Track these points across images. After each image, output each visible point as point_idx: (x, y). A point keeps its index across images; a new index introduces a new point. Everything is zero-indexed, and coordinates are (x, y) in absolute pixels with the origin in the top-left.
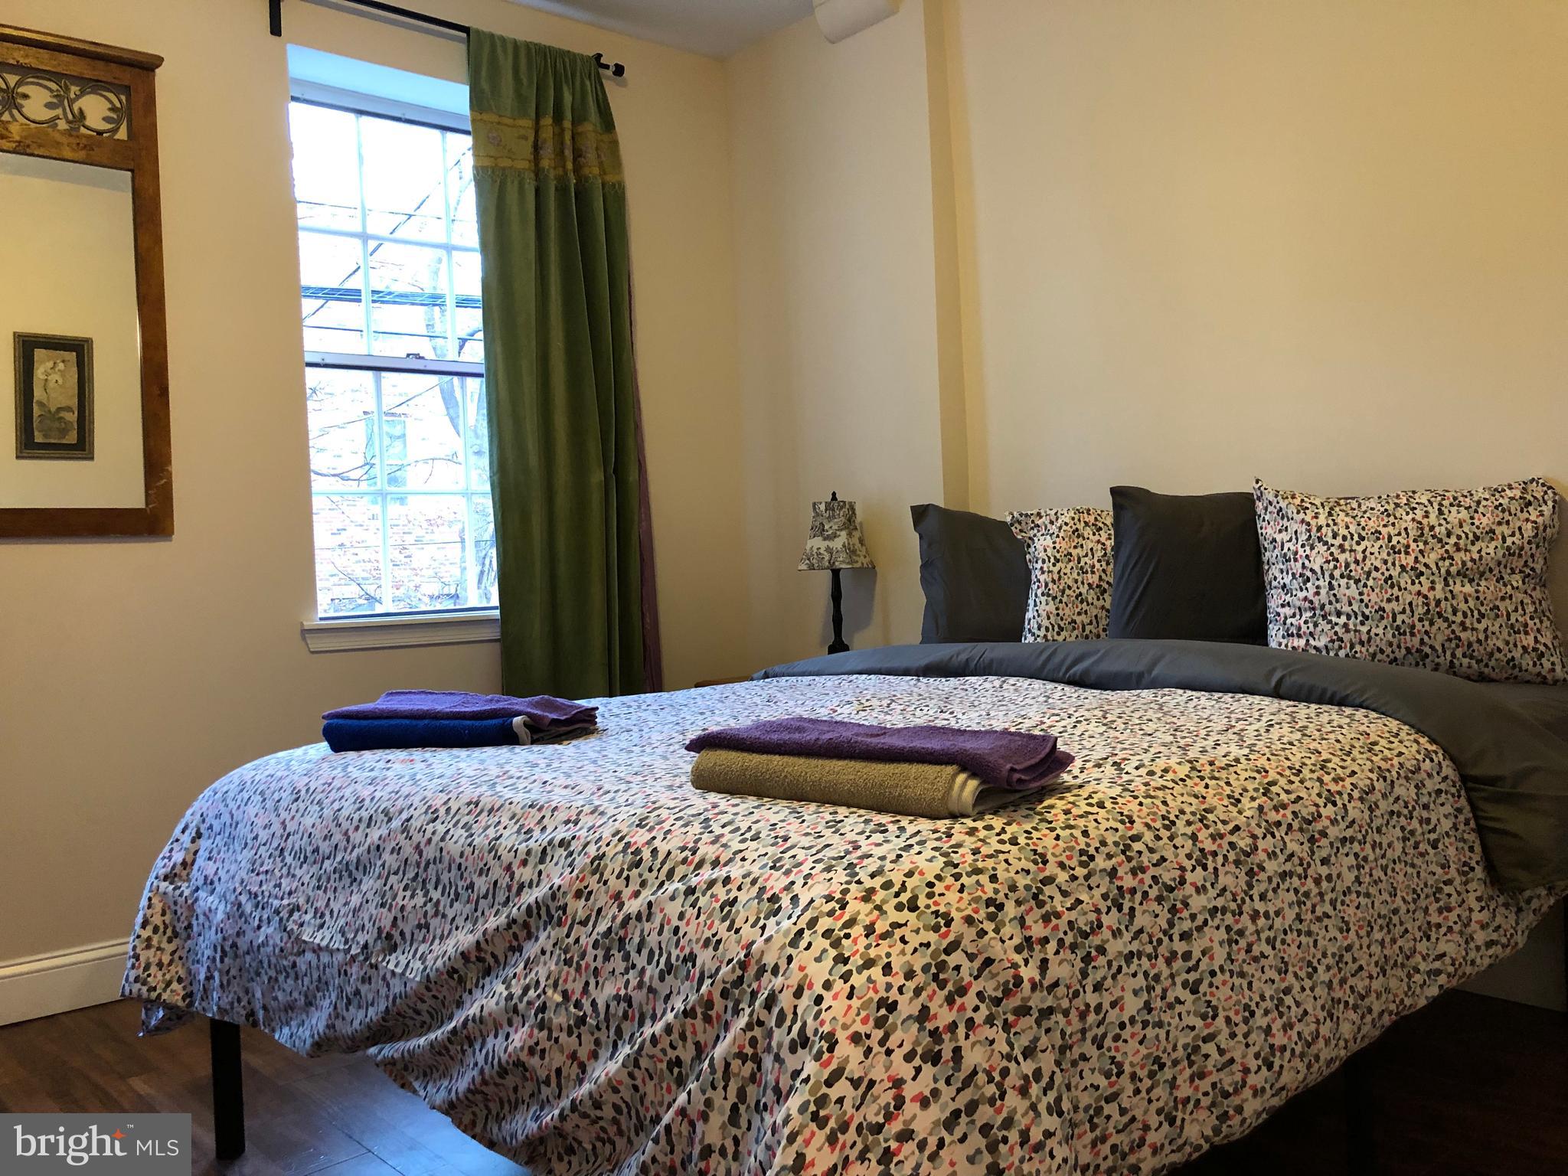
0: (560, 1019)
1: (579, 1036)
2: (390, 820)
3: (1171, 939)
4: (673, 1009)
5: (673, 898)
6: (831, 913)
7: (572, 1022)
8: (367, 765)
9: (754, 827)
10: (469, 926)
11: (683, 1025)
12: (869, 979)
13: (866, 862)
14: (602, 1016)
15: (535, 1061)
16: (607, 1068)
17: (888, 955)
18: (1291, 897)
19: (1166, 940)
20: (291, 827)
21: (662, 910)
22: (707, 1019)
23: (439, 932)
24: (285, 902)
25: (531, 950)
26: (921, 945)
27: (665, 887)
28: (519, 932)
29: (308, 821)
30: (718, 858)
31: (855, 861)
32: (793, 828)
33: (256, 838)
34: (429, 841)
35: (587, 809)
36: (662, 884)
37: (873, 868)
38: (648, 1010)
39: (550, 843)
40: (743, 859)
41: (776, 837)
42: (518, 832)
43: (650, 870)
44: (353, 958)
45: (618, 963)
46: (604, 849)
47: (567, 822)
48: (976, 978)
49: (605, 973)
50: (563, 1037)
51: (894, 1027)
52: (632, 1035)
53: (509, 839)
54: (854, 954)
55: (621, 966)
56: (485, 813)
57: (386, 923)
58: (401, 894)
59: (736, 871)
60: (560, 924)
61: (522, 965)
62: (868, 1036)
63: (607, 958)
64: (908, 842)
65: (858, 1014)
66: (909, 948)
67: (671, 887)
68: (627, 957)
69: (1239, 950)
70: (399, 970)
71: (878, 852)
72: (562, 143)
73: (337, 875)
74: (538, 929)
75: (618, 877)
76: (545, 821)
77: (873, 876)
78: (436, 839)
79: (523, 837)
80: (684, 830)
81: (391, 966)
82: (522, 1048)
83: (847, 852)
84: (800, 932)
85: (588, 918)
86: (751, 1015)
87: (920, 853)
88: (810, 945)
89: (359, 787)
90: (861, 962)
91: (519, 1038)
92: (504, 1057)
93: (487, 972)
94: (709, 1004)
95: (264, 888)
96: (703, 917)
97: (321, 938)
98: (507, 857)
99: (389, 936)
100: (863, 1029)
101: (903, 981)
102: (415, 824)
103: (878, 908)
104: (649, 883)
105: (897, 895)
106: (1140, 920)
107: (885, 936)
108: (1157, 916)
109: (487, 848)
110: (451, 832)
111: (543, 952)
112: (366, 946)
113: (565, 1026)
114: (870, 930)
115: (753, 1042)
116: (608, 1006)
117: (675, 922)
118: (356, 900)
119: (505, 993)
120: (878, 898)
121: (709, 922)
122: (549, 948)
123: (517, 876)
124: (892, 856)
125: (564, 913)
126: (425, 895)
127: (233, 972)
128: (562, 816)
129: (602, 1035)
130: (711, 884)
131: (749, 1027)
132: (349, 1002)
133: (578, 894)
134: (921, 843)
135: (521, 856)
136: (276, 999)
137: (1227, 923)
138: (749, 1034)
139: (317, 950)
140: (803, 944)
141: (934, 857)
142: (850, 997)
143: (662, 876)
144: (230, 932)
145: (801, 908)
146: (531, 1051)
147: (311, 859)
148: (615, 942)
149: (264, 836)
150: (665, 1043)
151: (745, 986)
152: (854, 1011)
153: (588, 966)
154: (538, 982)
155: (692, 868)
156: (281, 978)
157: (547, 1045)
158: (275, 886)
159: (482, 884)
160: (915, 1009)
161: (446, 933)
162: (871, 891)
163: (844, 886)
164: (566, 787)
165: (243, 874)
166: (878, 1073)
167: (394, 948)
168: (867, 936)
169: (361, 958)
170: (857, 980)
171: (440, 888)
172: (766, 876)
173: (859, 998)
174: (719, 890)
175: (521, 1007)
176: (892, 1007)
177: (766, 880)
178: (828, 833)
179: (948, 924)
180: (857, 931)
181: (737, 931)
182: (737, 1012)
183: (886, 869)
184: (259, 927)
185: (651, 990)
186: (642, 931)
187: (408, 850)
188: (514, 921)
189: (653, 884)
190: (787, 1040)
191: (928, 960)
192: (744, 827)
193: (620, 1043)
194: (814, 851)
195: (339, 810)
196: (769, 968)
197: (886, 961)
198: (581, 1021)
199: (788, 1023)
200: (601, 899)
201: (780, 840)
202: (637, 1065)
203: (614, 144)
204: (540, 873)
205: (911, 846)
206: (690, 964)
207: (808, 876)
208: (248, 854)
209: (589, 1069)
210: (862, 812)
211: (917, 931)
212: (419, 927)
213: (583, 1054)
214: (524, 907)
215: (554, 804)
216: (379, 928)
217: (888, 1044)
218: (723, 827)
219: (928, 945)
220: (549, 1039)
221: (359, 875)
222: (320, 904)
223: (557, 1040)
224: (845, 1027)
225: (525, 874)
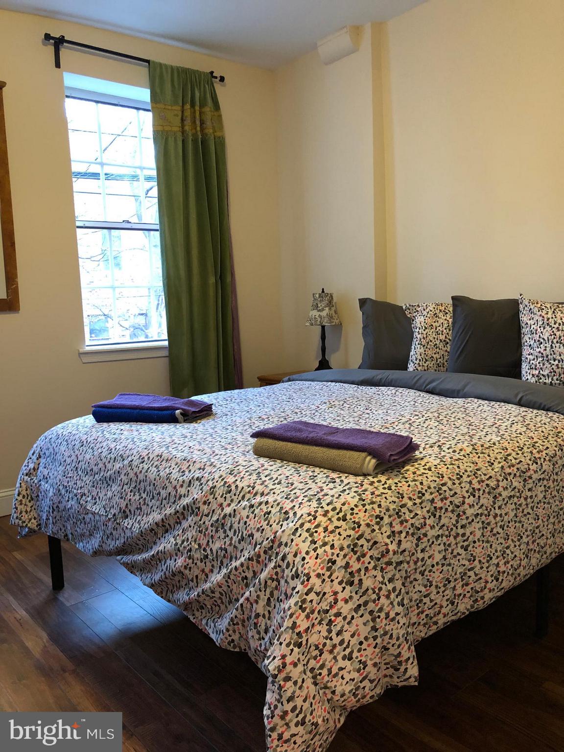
0: (197, 555)
1: (205, 563)
2: (124, 460)
3: (457, 528)
4: (244, 556)
5: (244, 509)
6: (310, 521)
7: (202, 557)
8: (112, 431)
9: (279, 477)
10: (159, 511)
11: (248, 564)
12: (325, 551)
13: (326, 497)
14: (215, 556)
15: (187, 572)
16: (217, 578)
17: (333, 540)
18: (513, 506)
19: (454, 528)
20: (80, 458)
21: (240, 514)
22: (258, 562)
23: (146, 512)
24: (79, 491)
25: (185, 524)
26: (347, 536)
27: (241, 503)
28: (180, 516)
29: (88, 456)
30: (263, 492)
31: (321, 497)
32: (295, 479)
33: (65, 461)
34: (141, 472)
35: (208, 463)
36: (240, 501)
37: (328, 501)
38: (234, 555)
39: (193, 478)
40: (274, 493)
41: (288, 483)
42: (179, 471)
43: (235, 495)
44: (109, 519)
45: (221, 533)
46: (215, 484)
47: (200, 469)
48: (370, 550)
49: (216, 538)
50: (199, 563)
51: (335, 571)
52: (227, 564)
53: (175, 475)
54: (319, 540)
55: (223, 536)
56: (165, 461)
57: (123, 506)
58: (129, 493)
59: (271, 499)
60: (197, 515)
61: (181, 531)
62: (323, 575)
63: (217, 531)
64: (344, 488)
65: (320, 566)
66: (342, 538)
67: (245, 503)
68: (225, 532)
69: (487, 531)
70: (129, 527)
71: (331, 493)
72: (195, 117)
73: (101, 482)
74: (188, 515)
75: (221, 497)
76: (191, 467)
77: (328, 505)
78: (144, 471)
79: (181, 474)
80: (249, 477)
81: (126, 525)
82: (182, 566)
83: (318, 492)
84: (297, 529)
85: (209, 513)
86: (276, 563)
87: (349, 494)
88: (301, 534)
89: (109, 442)
90: (321, 543)
91: (180, 561)
92: (174, 569)
93: (167, 531)
94: (259, 556)
95: (70, 484)
96: (257, 518)
97: (96, 509)
98: (174, 483)
99: (124, 512)
100: (321, 572)
101: (339, 552)
102: (135, 463)
103: (330, 519)
104: (234, 501)
105: (338, 514)
106: (443, 521)
107: (332, 532)
108: (451, 518)
109: (166, 478)
110: (150, 469)
111: (190, 526)
112: (114, 515)
113: (199, 558)
114: (326, 529)
115: (277, 573)
116: (217, 552)
117: (245, 519)
118: (109, 494)
119: (174, 542)
120: (329, 515)
121: (259, 521)
122: (192, 525)
123: (179, 491)
124: (337, 495)
125: (199, 510)
126: (140, 495)
127: (57, 518)
128: (197, 466)
129: (215, 563)
130: (260, 504)
131: (275, 567)
132: (108, 537)
133: (205, 503)
134: (350, 489)
135: (180, 483)
136: (76, 531)
137: (482, 520)
138: (275, 570)
139: (94, 514)
140: (298, 534)
141: (355, 496)
142: (316, 558)
143: (240, 498)
144: (56, 501)
145: (297, 518)
146: (185, 568)
147: (89, 473)
148: (220, 525)
149: (68, 461)
150: (241, 570)
151: (273, 550)
152: (318, 564)
153: (209, 534)
154: (188, 539)
155: (252, 495)
156: (79, 523)
157: (192, 566)
158: (74, 484)
159: (164, 493)
160: (343, 564)
161: (149, 513)
162: (327, 512)
163: (316, 509)
164: (199, 450)
165: (60, 477)
166: (327, 589)
167: (127, 517)
168: (324, 532)
169: (113, 520)
170: (320, 551)
171: (146, 493)
172: (283, 502)
173: (320, 559)
174: (263, 507)
175: (181, 549)
176: (334, 562)
177: (283, 504)
178: (310, 482)
179: (359, 527)
180: (320, 529)
181: (271, 526)
182: (270, 560)
183: (334, 501)
184: (68, 501)
185: (235, 547)
186: (231, 521)
187: (132, 475)
188: (178, 512)
189: (236, 501)
190: (290, 575)
191: (350, 542)
192: (275, 477)
193: (222, 567)
194: (304, 491)
195: (101, 453)
196: (284, 543)
197: (332, 543)
198: (206, 557)
199: (291, 567)
200: (214, 506)
201: (290, 485)
202: (229, 578)
203: (220, 116)
204: (188, 491)
205: (345, 490)
206: (251, 538)
207: (301, 503)
208: (62, 468)
209: (209, 577)
210: (325, 471)
211: (346, 530)
212: (137, 509)
213: (207, 570)
214: (182, 506)
215: (194, 460)
216: (120, 508)
217: (332, 578)
218: (266, 477)
219: (350, 536)
220: (193, 563)
221: (111, 483)
222: (94, 494)
223: (196, 564)
224: (314, 571)
225: (182, 491)
